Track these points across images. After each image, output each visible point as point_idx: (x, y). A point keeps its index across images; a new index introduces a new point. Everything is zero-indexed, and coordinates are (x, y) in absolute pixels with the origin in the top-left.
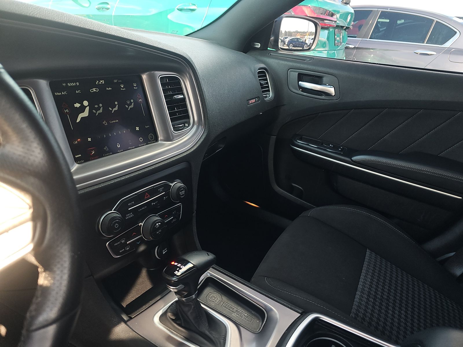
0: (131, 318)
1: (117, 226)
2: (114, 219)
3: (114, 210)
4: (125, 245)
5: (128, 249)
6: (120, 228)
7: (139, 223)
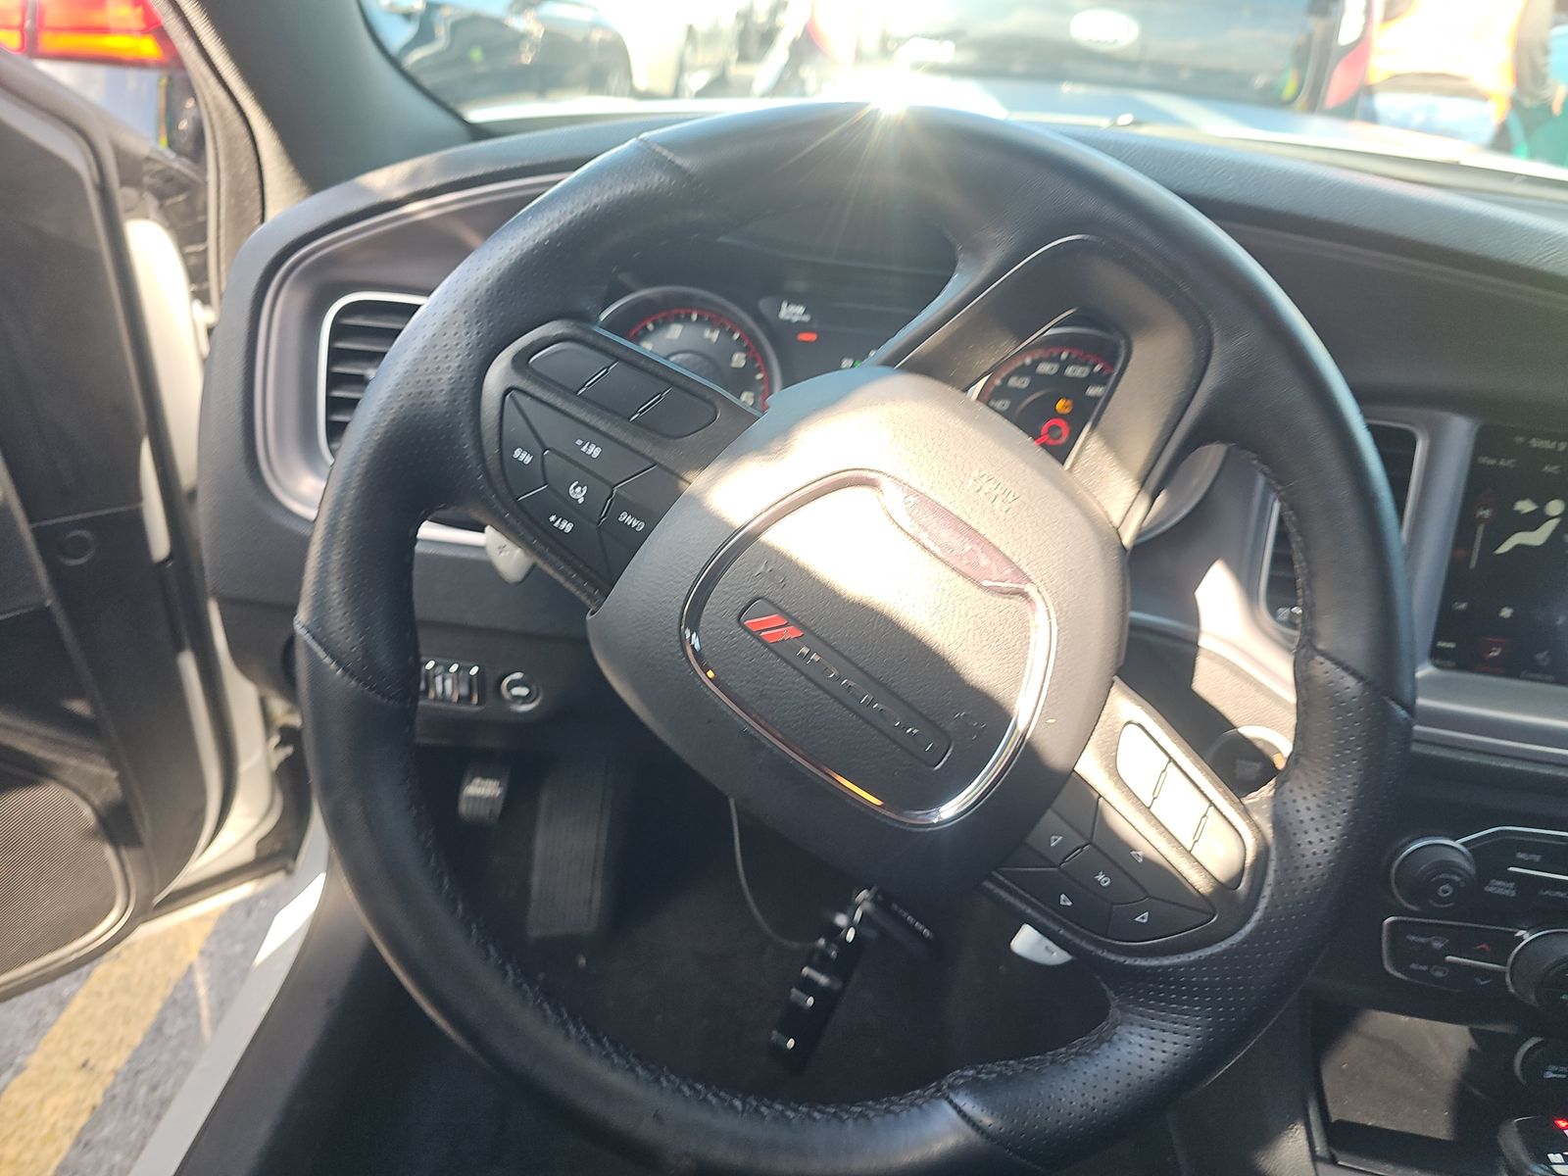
0: (1333, 1161)
1: (1446, 890)
2: (1448, 867)
3: (1463, 844)
4: (1437, 958)
5: (1439, 974)
6: (1452, 904)
7: (1520, 926)
